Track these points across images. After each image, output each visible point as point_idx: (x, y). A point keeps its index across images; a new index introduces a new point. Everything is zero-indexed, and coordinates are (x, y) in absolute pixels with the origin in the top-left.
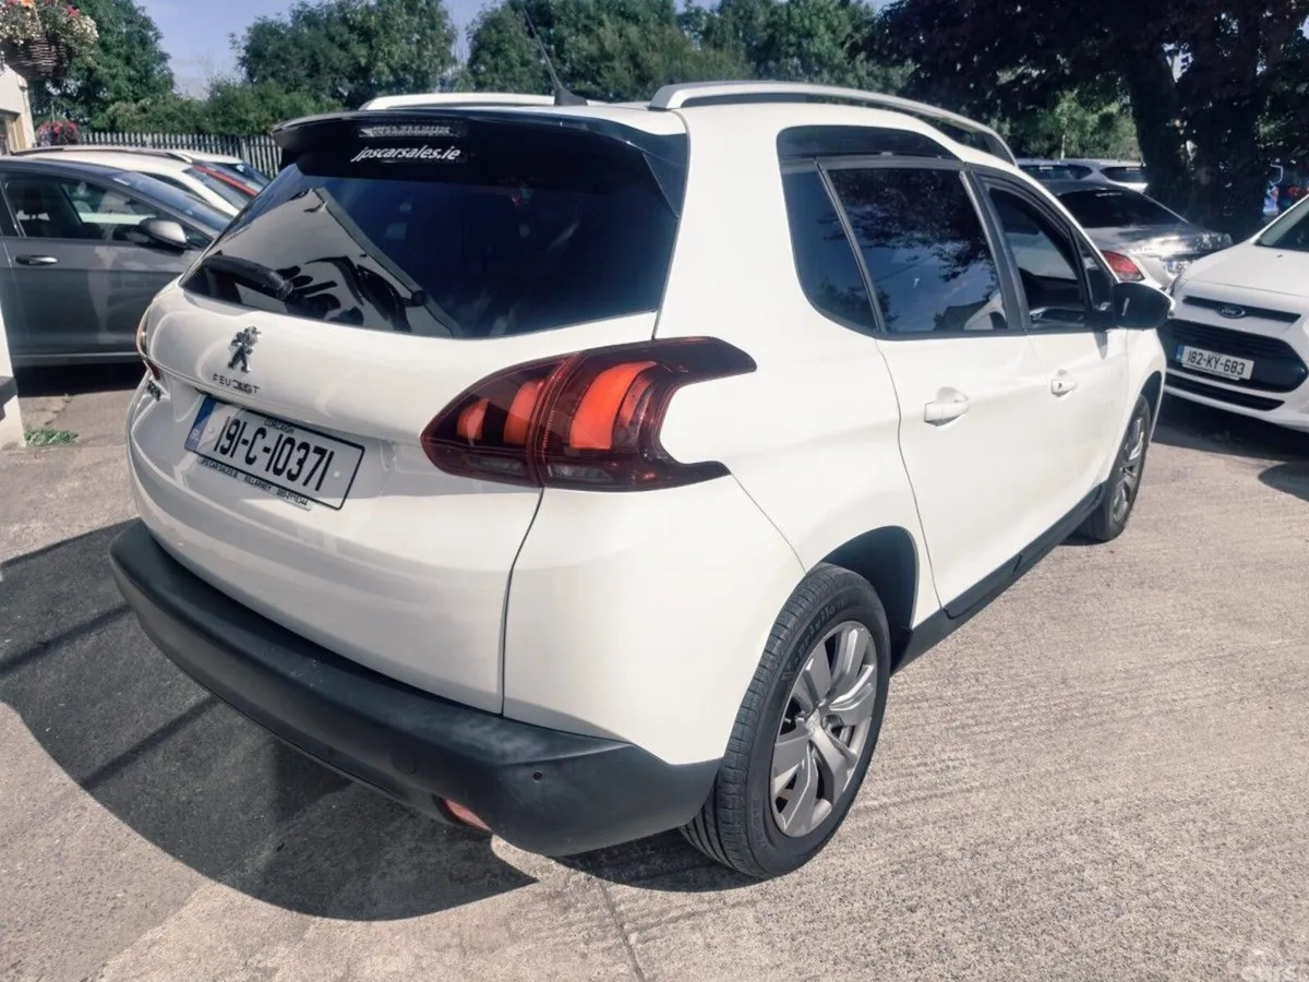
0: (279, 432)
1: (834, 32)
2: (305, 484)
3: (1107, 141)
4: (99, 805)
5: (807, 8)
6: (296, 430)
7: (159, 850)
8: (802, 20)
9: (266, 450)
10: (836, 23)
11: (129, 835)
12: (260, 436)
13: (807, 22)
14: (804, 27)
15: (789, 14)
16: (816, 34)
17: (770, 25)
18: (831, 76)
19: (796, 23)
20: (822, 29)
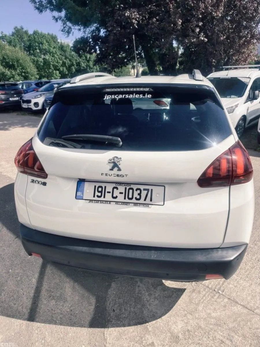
0: (125, 187)
1: (48, 43)
2: (145, 200)
3: (122, 71)
4: (43, 324)
5: (39, 35)
6: (132, 185)
7: (79, 328)
8: (38, 39)
9: (121, 193)
10: (48, 40)
11: (64, 328)
12: (115, 190)
13: (40, 40)
14: (40, 41)
15: (34, 37)
16: (44, 43)
17: (29, 40)
18: (50, 55)
19: (37, 40)
20: (45, 42)
